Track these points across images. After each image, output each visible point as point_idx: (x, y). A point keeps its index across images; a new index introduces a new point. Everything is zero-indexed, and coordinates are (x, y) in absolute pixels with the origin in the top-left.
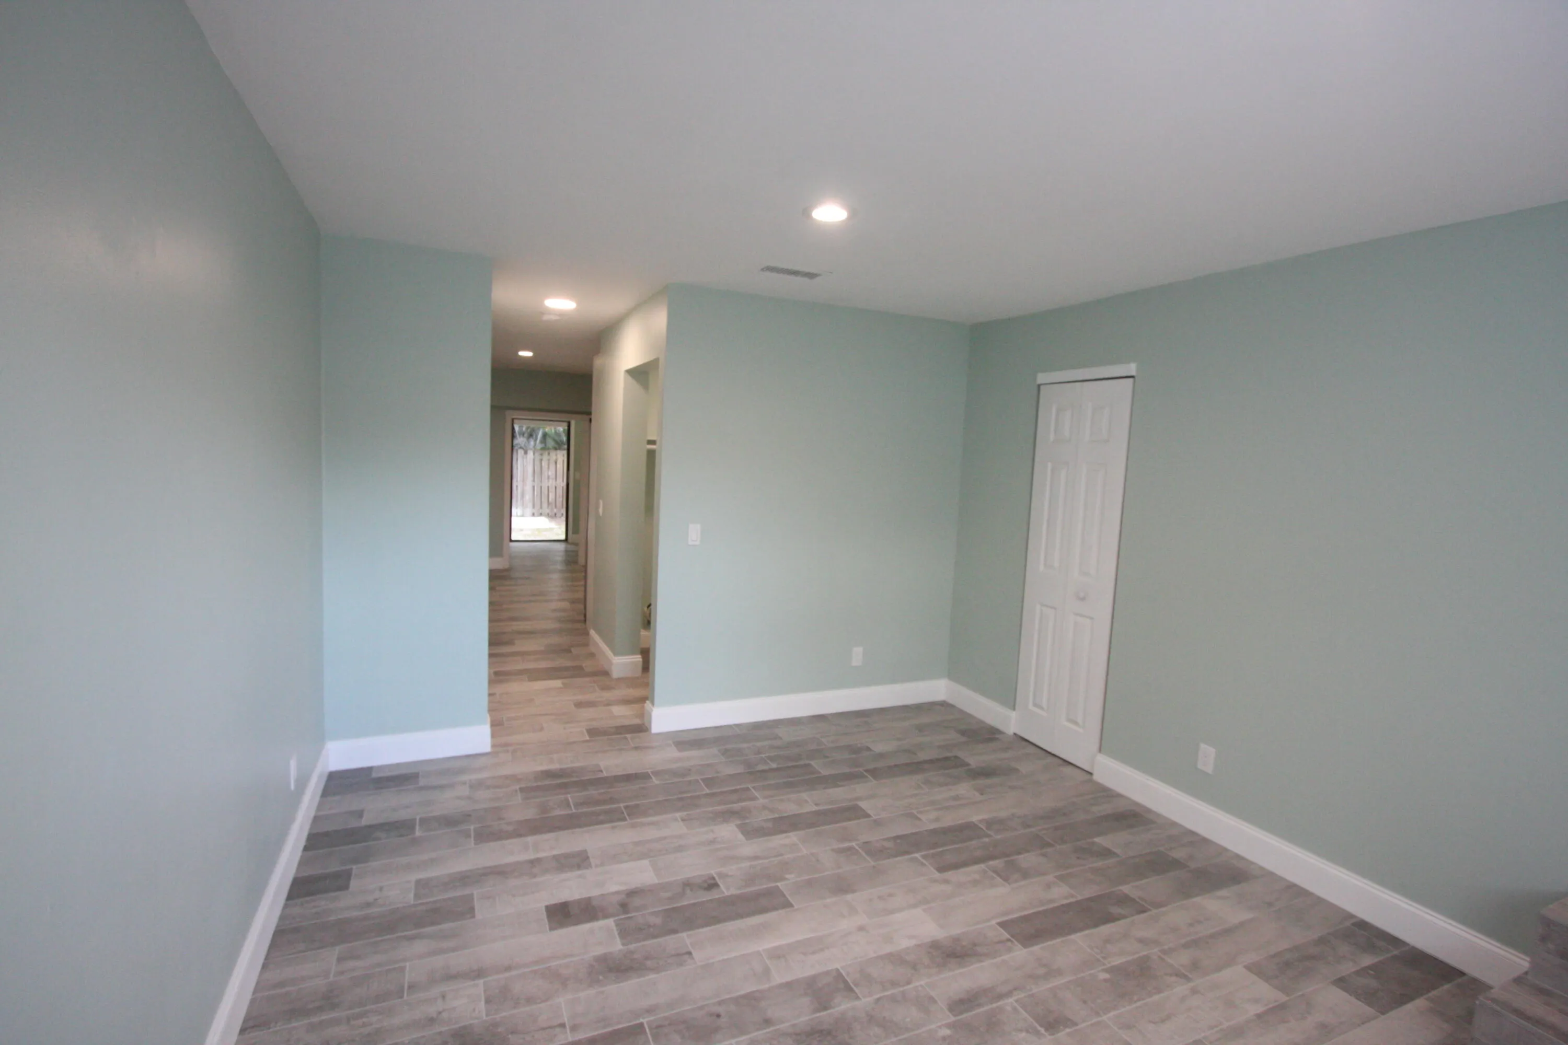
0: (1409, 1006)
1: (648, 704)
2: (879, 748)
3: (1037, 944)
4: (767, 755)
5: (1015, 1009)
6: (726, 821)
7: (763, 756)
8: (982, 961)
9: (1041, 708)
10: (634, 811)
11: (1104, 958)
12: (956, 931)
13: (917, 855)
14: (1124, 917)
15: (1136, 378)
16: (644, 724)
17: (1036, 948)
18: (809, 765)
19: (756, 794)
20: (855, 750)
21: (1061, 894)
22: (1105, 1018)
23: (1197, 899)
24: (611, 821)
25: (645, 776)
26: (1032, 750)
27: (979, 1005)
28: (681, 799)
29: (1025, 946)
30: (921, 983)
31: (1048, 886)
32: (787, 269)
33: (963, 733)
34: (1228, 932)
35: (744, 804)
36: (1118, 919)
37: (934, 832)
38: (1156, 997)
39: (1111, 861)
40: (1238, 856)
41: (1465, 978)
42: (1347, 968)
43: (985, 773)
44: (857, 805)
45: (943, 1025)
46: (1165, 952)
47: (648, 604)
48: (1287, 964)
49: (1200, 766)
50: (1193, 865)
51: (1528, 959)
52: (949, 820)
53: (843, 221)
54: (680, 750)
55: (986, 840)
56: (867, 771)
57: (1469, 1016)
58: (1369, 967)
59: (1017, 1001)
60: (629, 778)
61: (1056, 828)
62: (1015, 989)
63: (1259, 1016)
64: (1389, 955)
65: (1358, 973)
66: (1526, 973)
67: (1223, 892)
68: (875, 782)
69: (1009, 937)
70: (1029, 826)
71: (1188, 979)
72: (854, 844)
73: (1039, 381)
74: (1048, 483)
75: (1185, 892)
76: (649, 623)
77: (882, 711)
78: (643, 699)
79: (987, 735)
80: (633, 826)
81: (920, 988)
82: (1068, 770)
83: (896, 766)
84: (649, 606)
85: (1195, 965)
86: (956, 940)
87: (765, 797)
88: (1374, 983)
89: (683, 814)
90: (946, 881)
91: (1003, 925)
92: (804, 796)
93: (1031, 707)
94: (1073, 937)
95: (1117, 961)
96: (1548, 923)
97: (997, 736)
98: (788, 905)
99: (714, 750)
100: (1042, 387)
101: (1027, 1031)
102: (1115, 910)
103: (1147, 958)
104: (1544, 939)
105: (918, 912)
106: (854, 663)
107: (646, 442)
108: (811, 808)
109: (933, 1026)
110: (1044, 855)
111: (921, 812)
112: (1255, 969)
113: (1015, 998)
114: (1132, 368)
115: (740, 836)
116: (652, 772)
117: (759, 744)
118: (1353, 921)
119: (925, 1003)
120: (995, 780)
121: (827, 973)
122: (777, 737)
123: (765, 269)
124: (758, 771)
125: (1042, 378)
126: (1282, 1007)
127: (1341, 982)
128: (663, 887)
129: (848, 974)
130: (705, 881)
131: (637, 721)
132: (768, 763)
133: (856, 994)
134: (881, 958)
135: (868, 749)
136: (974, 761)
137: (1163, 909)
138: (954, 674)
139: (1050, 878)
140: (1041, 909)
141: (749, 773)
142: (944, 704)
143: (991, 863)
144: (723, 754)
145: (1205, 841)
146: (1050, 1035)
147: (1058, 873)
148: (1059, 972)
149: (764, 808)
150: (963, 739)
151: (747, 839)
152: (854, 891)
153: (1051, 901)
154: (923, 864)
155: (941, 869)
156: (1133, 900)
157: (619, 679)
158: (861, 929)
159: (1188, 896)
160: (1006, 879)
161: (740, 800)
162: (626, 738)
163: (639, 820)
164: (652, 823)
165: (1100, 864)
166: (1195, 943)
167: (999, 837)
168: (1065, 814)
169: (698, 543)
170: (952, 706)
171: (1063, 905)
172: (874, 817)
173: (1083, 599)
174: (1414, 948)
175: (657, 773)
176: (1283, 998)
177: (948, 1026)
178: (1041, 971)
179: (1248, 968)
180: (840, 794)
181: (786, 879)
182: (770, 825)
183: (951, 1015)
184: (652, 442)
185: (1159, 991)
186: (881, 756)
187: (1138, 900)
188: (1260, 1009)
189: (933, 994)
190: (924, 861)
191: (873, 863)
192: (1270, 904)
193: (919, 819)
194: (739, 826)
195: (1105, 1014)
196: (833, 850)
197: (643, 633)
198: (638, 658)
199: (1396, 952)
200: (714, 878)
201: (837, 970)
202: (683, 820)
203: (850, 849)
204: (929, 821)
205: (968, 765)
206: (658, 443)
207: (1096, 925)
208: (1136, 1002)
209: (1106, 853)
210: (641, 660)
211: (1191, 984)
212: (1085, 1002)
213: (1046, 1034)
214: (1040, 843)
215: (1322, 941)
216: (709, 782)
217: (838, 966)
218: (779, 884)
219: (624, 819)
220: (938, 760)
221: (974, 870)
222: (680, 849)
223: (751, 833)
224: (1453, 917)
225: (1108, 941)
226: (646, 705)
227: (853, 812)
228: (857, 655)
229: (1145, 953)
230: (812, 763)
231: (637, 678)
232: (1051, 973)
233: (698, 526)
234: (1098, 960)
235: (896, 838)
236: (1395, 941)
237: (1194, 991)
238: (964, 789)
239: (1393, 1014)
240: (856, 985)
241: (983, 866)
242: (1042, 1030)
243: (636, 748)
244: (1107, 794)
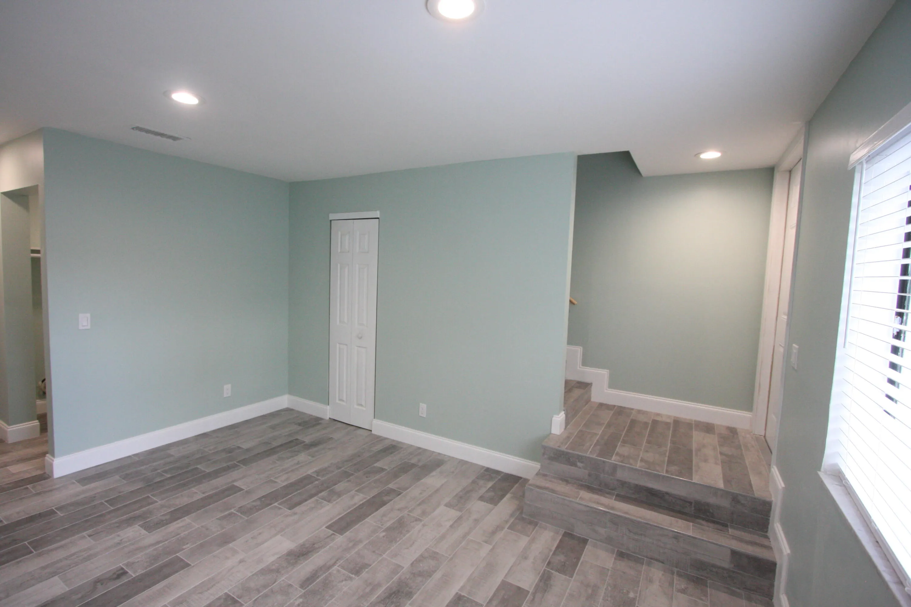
0: (505, 499)
1: (48, 457)
2: (245, 446)
3: (348, 531)
4: (161, 470)
5: (338, 571)
6: (130, 525)
7: (159, 471)
8: (318, 552)
9: (343, 401)
10: (38, 545)
11: (382, 525)
12: (301, 541)
13: (276, 504)
14: (391, 500)
15: (380, 219)
16: (45, 473)
17: (348, 533)
18: (197, 468)
19: (155, 499)
20: (230, 451)
21: (359, 499)
22: (384, 556)
23: (422, 480)
24: (16, 558)
25: (52, 513)
26: (340, 425)
27: (318, 578)
28: (86, 521)
29: (341, 534)
30: (282, 579)
31: (353, 497)
32: (154, 131)
33: (300, 424)
34: (437, 491)
35: (144, 509)
36: (388, 502)
37: (286, 487)
38: (408, 535)
39: (383, 474)
40: (439, 454)
41: (522, 479)
42: (483, 491)
43: (314, 444)
44: (234, 485)
45: (297, 598)
46: (410, 511)
47: (43, 379)
48: (461, 497)
49: (420, 415)
50: (420, 464)
51: (540, 464)
52: (294, 477)
53: (194, 105)
54: (83, 485)
55: (317, 482)
56: (239, 462)
57: (523, 496)
58: (490, 488)
59: (338, 566)
60: (31, 519)
61: (355, 464)
62: (337, 560)
63: (451, 526)
64: (496, 480)
65: (487, 491)
66: (539, 470)
67: (434, 473)
68: (244, 467)
69: (332, 532)
70: (340, 468)
71: (421, 520)
72: (232, 510)
73: (330, 219)
74: (339, 275)
75: (417, 478)
76: (44, 393)
77: (247, 422)
78: (44, 454)
79: (316, 422)
80: (40, 555)
81: (282, 582)
82: (360, 432)
83: (258, 454)
84: (44, 381)
85: (424, 513)
86: (302, 545)
87: (162, 499)
88: (492, 494)
89: (90, 532)
90: (295, 514)
91: (328, 527)
92: (194, 490)
93: (337, 401)
94: (366, 520)
95: (388, 524)
96: (544, 447)
97: (320, 422)
98: (188, 565)
99: (117, 477)
100: (332, 221)
101: (346, 580)
102: (385, 498)
103: (402, 517)
104: (544, 454)
105: (279, 537)
106: (225, 395)
107: (30, 252)
108: (200, 496)
109: (292, 601)
110: (349, 481)
111: (276, 478)
112: (448, 505)
113: (337, 565)
114: (377, 214)
115: (144, 532)
116: (56, 509)
117: (155, 464)
118: (485, 469)
119: (285, 590)
120: (321, 447)
121: (219, 599)
122: (170, 456)
123: (135, 129)
124: (155, 483)
125: (332, 216)
126: (460, 518)
127: (481, 498)
128: (72, 592)
129: (234, 593)
130: (114, 573)
131: (39, 472)
132: (164, 475)
133: (240, 602)
134: (256, 574)
135: (239, 448)
136: (307, 440)
137: (408, 490)
138: (291, 392)
139: (353, 492)
140: (349, 511)
141: (148, 486)
142: (288, 410)
143: (320, 495)
144: (124, 479)
145: (425, 450)
146: (358, 576)
147: (357, 489)
148: (360, 541)
149: (162, 506)
150: (300, 428)
151: (149, 532)
152: (234, 540)
153: (355, 504)
154: (280, 508)
155: (290, 508)
156: (394, 490)
157: (15, 444)
158: (241, 561)
159: (419, 479)
160: (329, 501)
161: (142, 507)
162: (27, 488)
163: (45, 549)
164: (62, 547)
165: (378, 477)
166: (423, 502)
167: (323, 479)
168: (359, 456)
169: (89, 327)
170: (292, 410)
171: (360, 505)
172: (246, 490)
173: (361, 338)
174: (505, 473)
175: (60, 508)
176: (458, 514)
177: (301, 597)
178: (351, 545)
179: (446, 505)
180: (220, 482)
181: (183, 549)
182: (168, 517)
183: (302, 590)
184: (38, 252)
185: (408, 531)
186: (248, 450)
187: (396, 489)
188: (451, 523)
189: (290, 582)
190: (280, 506)
191: (246, 518)
192: (453, 472)
193: (276, 482)
194: (141, 526)
195: (384, 554)
196: (219, 519)
197: (39, 402)
198: (36, 423)
199: (500, 477)
200: (122, 569)
201: (226, 594)
202: (90, 536)
203: (230, 514)
204: (282, 481)
205: (304, 442)
206: (42, 252)
207: (377, 510)
208: (398, 541)
209: (382, 470)
210: (38, 423)
211: (423, 523)
212: (374, 552)
213: (356, 577)
214: (346, 475)
215: (473, 482)
216: (111, 502)
217: (226, 591)
218: (177, 554)
219: (31, 552)
220: (286, 444)
221: (310, 502)
222: (88, 558)
223: (149, 528)
224: (515, 455)
225: (384, 515)
226: (46, 458)
227: (232, 490)
228: (227, 389)
229: (401, 515)
230: (198, 466)
231: (35, 439)
232: (356, 543)
233: (88, 315)
234: (379, 527)
235: (260, 499)
236: (498, 472)
237: (424, 525)
238: (302, 457)
239: (500, 504)
240: (240, 597)
241: (315, 498)
242: (353, 576)
243: (39, 494)
244: (380, 439)
